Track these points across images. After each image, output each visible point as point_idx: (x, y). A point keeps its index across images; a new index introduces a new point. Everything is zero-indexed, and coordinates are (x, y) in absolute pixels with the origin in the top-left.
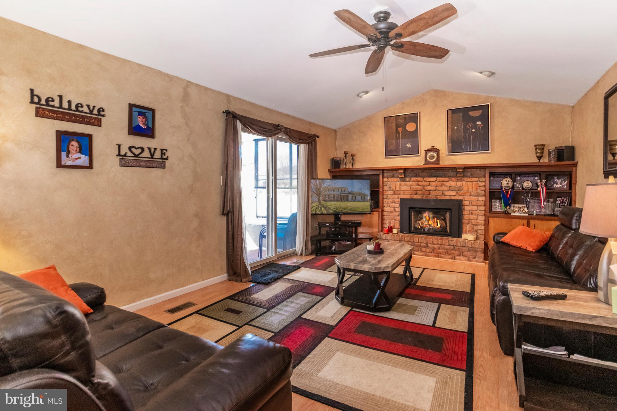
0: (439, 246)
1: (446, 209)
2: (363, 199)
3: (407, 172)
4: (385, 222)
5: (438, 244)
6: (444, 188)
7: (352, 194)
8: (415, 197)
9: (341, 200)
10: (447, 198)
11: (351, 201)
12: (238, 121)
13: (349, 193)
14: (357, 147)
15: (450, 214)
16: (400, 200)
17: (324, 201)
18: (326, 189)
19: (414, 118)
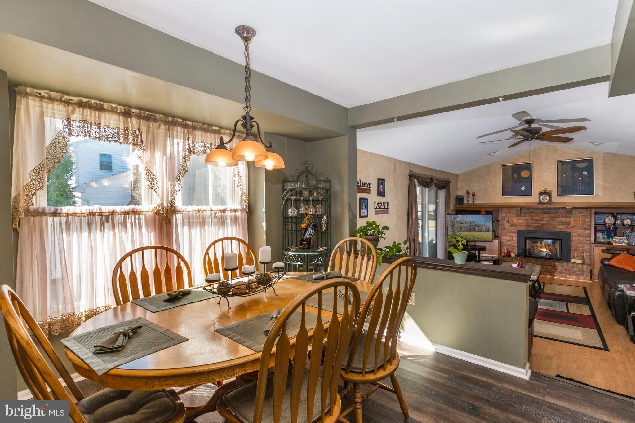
0: (552, 267)
1: (556, 239)
2: (487, 230)
3: (522, 209)
4: (503, 248)
5: (551, 266)
6: (555, 223)
7: (478, 226)
8: (530, 229)
9: (470, 231)
10: (558, 230)
11: (478, 232)
12: (416, 180)
13: (477, 225)
14: (476, 188)
15: (560, 243)
16: (516, 231)
17: (457, 231)
18: (458, 222)
19: (528, 167)
